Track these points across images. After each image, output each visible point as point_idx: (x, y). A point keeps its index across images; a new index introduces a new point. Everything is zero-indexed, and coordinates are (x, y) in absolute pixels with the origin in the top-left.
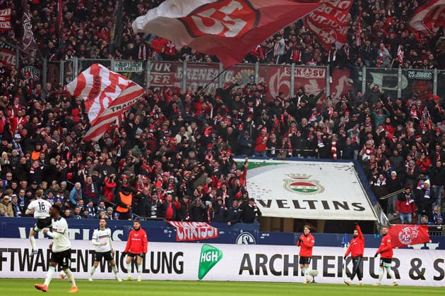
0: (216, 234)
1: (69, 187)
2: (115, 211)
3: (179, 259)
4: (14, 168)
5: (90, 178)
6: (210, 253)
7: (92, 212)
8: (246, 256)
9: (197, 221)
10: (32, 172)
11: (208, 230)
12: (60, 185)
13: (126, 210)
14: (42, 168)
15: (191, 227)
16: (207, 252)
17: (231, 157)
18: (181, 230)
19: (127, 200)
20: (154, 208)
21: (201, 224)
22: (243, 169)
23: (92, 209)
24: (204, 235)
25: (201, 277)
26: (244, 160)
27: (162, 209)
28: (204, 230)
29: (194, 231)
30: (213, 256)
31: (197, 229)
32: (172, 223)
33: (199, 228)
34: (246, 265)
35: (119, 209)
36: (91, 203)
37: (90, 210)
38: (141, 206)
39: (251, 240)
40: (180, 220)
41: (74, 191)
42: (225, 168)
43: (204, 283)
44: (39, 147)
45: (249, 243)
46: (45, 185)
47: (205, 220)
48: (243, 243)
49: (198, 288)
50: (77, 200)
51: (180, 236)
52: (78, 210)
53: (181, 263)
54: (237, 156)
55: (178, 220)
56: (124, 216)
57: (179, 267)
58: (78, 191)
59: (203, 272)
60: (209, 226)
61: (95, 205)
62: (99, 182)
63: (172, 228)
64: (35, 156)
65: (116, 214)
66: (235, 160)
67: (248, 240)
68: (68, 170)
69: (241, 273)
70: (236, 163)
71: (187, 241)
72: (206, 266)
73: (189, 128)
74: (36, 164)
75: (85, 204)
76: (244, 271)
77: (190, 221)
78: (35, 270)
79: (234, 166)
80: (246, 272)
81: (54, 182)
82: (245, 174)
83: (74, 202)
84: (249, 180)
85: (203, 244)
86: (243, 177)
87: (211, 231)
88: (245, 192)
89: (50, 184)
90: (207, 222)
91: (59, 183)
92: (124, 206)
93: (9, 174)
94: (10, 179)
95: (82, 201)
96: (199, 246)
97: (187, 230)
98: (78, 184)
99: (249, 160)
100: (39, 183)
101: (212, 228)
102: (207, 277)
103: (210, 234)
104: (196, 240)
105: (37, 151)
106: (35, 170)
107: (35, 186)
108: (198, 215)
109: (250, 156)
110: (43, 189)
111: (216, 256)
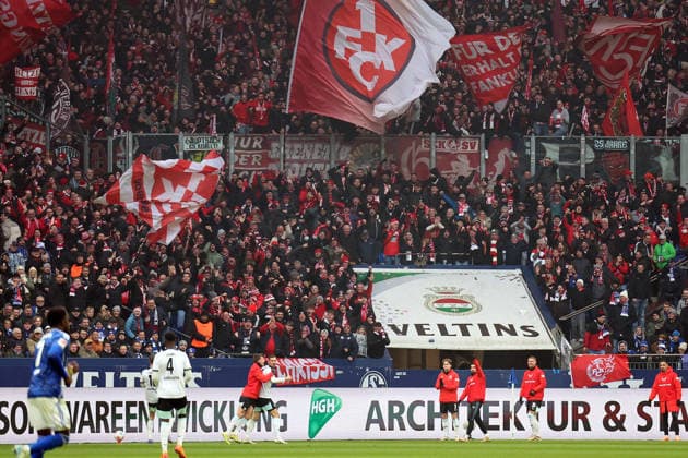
0: (332, 374)
1: (125, 314)
3: (281, 410)
4: (47, 289)
5: (152, 301)
6: (324, 401)
7: (158, 348)
8: (375, 405)
9: (305, 357)
10: (71, 294)
11: (321, 368)
12: (111, 311)
13: (205, 345)
14: (86, 288)
15: (296, 366)
16: (319, 400)
17: (350, 267)
18: (283, 370)
19: (206, 329)
20: (246, 341)
21: (310, 360)
22: (366, 280)
23: (157, 344)
24: (315, 376)
25: (312, 434)
26: (367, 270)
28: (314, 369)
29: (301, 371)
30: (329, 405)
31: (304, 369)
33: (308, 367)
34: (375, 416)
35: (195, 343)
36: (156, 336)
37: (154, 345)
39: (381, 382)
40: (283, 358)
41: (130, 319)
42: (343, 284)
43: (317, 444)
44: (81, 259)
45: (379, 386)
46: (91, 311)
47: (315, 355)
48: (370, 386)
49: (309, 451)
50: (137, 332)
52: (138, 346)
53: (284, 417)
54: (359, 265)
58: (137, 319)
59: (315, 428)
60: (321, 364)
61: (162, 339)
64: (76, 271)
65: (191, 350)
66: (355, 270)
67: (377, 382)
68: (122, 288)
69: (367, 429)
70: (356, 274)
71: (291, 385)
72: (318, 420)
73: (288, 227)
74: (77, 283)
75: (148, 337)
76: (372, 425)
77: (296, 357)
78: (80, 431)
79: (354, 278)
80: (375, 427)
81: (104, 307)
82: (370, 289)
83: (132, 335)
84: (376, 298)
85: (313, 389)
86: (368, 294)
87: (324, 371)
88: (371, 313)
89: (97, 311)
90: (318, 358)
91: (110, 308)
93: (40, 298)
94: (41, 305)
95: (143, 333)
96: (308, 392)
97: (291, 370)
98: (138, 310)
99: (374, 270)
100: (83, 309)
101: (326, 366)
102: (320, 436)
103: (324, 374)
104: (303, 384)
105: (79, 265)
106: (76, 291)
107: (76, 314)
110: (89, 318)
111: (333, 405)
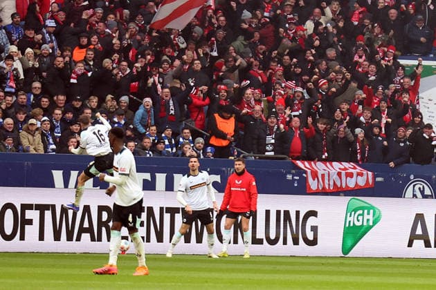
0: (370, 181)
1: (134, 106)
2: (207, 144)
3: (311, 221)
4: (44, 74)
5: (167, 90)
6: (361, 212)
7: (171, 146)
8: (420, 218)
9: (340, 161)
10: (73, 81)
11: (358, 174)
12: (118, 103)
13: (225, 143)
14: (90, 74)
15: (330, 171)
16: (355, 210)
17: (395, 58)
18: (315, 175)
19: (227, 126)
20: (271, 140)
21: (346, 165)
22: (415, 76)
23: (170, 142)
24: (351, 183)
25: (346, 250)
26: (416, 62)
27: (283, 141)
28: (351, 175)
29: (335, 177)
30: (366, 217)
31: (339, 174)
32: (299, 163)
33: (343, 172)
34: (419, 231)
35: (213, 141)
36: (169, 132)
37: (167, 142)
38: (249, 135)
39: (428, 192)
40: (313, 160)
41: (141, 111)
42: (386, 76)
43: (351, 262)
44: (84, 41)
45: (425, 196)
46: (94, 101)
47: (351, 159)
48: (415, 196)
49: (342, 268)
50: (146, 126)
51: (313, 185)
52: (148, 142)
53: (314, 229)
54: (404, 56)
55: (309, 158)
56: (221, 152)
57: (310, 236)
58: (148, 111)
59: (349, 243)
60: (359, 169)
61: (175, 135)
62: (182, 98)
63: (300, 172)
64: (79, 54)
65: (209, 149)
66: (402, 62)
67: (422, 192)
68: (131, 78)
69: (410, 245)
70: (403, 67)
71: (324, 192)
72: (354, 234)
73: (328, 10)
74: (80, 68)
75: (159, 132)
76: (415, 241)
77: (329, 160)
78: (78, 239)
79: (401, 72)
80: (419, 244)
81: (109, 97)
82: (417, 85)
83: (142, 130)
84: (424, 95)
85: (350, 198)
86: (414, 90)
87: (361, 177)
88: (417, 113)
89: (102, 101)
90: (356, 162)
91: (117, 98)
92: (222, 136)
93: (37, 85)
94: (38, 92)
95: (154, 128)
96: (343, 201)
97: (323, 176)
98: (148, 101)
99: (425, 63)
101: (365, 172)
102: (356, 251)
103: (361, 182)
104: (338, 192)
105: (81, 47)
106: (79, 77)
107: (78, 104)
108: (342, 151)
109: (425, 56)
110: (92, 109)
111: (370, 217)
